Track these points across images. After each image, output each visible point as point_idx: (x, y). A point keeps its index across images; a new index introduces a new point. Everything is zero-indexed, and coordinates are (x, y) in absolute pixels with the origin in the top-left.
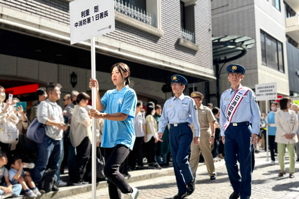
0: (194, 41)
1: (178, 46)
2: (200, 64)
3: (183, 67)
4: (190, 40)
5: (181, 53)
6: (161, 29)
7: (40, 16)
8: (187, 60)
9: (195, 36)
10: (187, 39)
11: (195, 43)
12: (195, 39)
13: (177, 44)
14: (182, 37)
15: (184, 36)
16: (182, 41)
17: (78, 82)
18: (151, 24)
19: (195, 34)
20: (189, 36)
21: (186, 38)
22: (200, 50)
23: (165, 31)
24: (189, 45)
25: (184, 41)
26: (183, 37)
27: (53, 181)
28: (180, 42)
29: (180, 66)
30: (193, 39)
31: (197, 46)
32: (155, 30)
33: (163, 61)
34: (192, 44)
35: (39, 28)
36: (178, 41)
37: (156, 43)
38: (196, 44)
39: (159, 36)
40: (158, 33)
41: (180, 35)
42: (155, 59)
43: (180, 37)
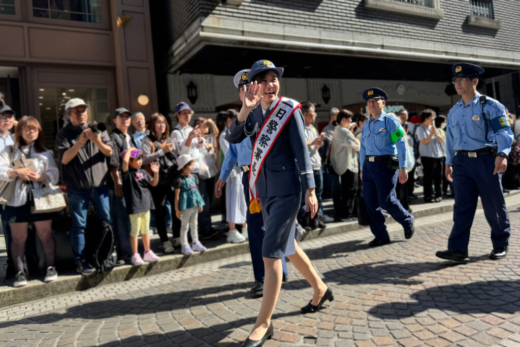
0: (492, 16)
1: (468, 27)
2: (504, 48)
3: (477, 56)
4: (485, 16)
5: (473, 37)
6: (439, 8)
7: (283, 24)
8: (484, 46)
9: (492, 8)
10: (481, 15)
11: (493, 18)
12: (493, 13)
13: (465, 25)
14: (472, 13)
15: (476, 11)
16: (473, 20)
17: (332, 96)
18: (423, 4)
19: (492, 5)
20: (484, 10)
21: (479, 14)
22: (502, 28)
23: (446, 10)
24: (486, 22)
25: (476, 19)
26: (474, 13)
27: (319, 217)
28: (470, 21)
29: (472, 56)
30: (490, 14)
31: (498, 23)
32: (431, 10)
33: (446, 53)
34: (490, 21)
35: (284, 39)
36: (467, 19)
37: (433, 29)
38: (496, 19)
39: (438, 18)
40: (436, 14)
41: (469, 12)
42: (434, 52)
43: (469, 14)
